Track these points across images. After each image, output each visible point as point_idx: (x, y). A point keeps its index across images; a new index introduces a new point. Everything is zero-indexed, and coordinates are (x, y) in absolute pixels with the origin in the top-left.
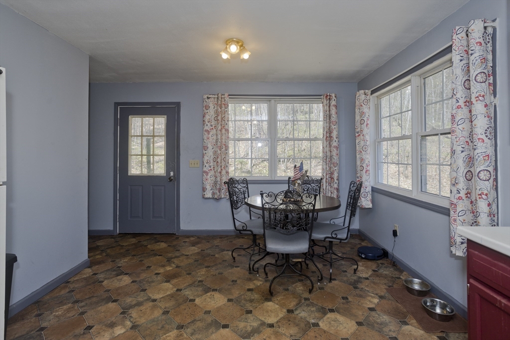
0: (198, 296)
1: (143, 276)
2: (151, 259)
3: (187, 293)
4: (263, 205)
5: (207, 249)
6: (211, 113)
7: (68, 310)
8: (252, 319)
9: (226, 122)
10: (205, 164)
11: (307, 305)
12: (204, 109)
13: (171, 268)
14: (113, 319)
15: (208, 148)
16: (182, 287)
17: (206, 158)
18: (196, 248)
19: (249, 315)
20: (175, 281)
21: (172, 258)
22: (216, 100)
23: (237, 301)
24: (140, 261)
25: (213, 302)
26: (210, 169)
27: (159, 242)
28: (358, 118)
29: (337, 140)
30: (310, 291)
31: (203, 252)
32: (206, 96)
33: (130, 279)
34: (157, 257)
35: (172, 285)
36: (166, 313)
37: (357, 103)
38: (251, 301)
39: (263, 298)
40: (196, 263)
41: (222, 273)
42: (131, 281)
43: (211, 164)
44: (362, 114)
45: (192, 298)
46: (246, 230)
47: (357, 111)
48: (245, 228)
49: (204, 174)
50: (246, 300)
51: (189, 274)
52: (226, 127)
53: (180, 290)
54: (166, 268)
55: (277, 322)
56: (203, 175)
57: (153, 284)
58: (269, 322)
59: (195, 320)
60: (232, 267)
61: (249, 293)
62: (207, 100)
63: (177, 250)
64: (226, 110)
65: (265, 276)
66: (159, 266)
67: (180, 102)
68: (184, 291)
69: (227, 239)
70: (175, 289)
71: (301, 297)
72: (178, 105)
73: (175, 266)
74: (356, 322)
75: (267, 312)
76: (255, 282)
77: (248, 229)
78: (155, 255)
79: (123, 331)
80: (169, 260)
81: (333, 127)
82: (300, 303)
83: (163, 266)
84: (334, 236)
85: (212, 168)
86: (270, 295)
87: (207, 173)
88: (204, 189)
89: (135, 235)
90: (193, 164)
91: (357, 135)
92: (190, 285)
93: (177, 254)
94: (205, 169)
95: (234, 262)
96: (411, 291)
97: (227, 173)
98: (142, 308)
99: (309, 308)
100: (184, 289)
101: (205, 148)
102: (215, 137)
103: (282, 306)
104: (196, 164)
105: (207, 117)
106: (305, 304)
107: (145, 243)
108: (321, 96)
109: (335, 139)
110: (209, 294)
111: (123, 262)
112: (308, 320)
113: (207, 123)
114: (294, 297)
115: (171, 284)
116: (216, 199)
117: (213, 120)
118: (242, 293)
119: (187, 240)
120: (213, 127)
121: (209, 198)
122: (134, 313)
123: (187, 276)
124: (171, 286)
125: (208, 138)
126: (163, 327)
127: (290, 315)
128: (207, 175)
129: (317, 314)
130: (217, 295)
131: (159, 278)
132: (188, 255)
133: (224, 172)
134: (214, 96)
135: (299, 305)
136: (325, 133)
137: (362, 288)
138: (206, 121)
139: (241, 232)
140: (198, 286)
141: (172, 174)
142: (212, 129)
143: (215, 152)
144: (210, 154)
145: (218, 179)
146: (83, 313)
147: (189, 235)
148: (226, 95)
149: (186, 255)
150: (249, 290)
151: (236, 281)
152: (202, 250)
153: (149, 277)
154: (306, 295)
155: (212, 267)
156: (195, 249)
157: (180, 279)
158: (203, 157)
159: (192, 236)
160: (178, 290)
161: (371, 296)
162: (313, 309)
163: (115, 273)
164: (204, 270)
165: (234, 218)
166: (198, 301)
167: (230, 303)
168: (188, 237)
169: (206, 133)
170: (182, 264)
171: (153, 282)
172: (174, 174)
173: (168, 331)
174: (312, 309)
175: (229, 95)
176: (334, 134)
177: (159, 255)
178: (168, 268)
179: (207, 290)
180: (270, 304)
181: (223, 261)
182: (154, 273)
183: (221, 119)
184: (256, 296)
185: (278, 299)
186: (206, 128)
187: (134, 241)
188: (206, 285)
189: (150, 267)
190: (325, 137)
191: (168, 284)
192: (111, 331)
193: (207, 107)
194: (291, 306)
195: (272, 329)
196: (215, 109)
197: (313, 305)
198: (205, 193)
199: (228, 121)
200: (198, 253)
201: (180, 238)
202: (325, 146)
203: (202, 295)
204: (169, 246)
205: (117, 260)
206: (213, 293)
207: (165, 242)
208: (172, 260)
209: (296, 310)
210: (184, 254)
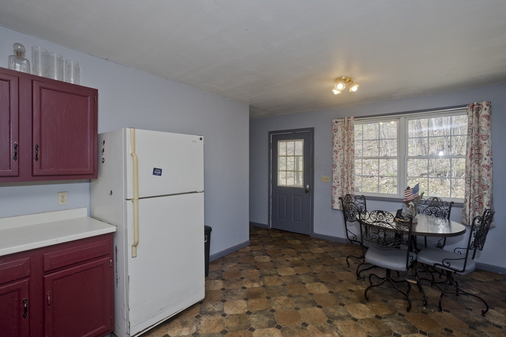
0: (309, 282)
1: (278, 259)
2: (287, 250)
3: (302, 278)
5: (330, 252)
6: (339, 134)
7: (235, 266)
8: (342, 310)
10: (334, 180)
11: (398, 319)
12: (333, 132)
13: (298, 259)
14: (255, 278)
15: (336, 166)
16: (300, 273)
17: (335, 175)
19: (341, 306)
20: (297, 268)
21: (301, 253)
22: (343, 123)
23: (337, 294)
24: (279, 249)
25: (318, 289)
26: (338, 184)
27: (296, 239)
29: (488, 158)
30: (408, 310)
32: (335, 120)
33: (270, 259)
34: (291, 249)
36: (284, 285)
38: (348, 298)
39: (359, 300)
40: (317, 260)
41: (334, 273)
43: (339, 180)
45: (304, 282)
46: (355, 241)
48: (355, 239)
50: (343, 296)
51: (309, 266)
52: (352, 147)
53: (299, 275)
55: (362, 320)
56: (332, 190)
57: (283, 266)
58: (355, 317)
59: (301, 296)
60: (345, 270)
61: (349, 293)
62: (335, 124)
63: (307, 248)
64: (352, 131)
66: (290, 256)
67: (313, 128)
71: (397, 311)
72: (312, 129)
73: (301, 259)
75: (357, 310)
76: (358, 286)
78: (291, 248)
79: (258, 286)
80: (299, 254)
81: (483, 142)
82: (391, 315)
83: (293, 256)
84: (445, 264)
85: (340, 184)
86: (365, 299)
87: (335, 188)
88: (333, 202)
89: (281, 231)
90: (324, 179)
92: (306, 274)
93: (306, 250)
94: (334, 184)
97: (353, 188)
98: (272, 278)
99: (399, 322)
101: (334, 166)
102: (342, 156)
103: (373, 310)
104: (326, 179)
105: (336, 139)
106: (397, 318)
107: (286, 238)
108: (465, 106)
109: (485, 156)
110: (317, 283)
111: (269, 248)
112: (392, 329)
113: (335, 144)
114: (389, 309)
117: (341, 141)
118: (343, 291)
119: (317, 242)
120: (341, 148)
121: (337, 210)
122: (266, 279)
124: (293, 270)
125: (337, 158)
126: (279, 292)
127: (377, 319)
128: (336, 190)
129: (404, 329)
130: (323, 286)
131: (288, 263)
133: (350, 188)
134: (341, 120)
135: (390, 316)
136: (469, 149)
138: (335, 142)
139: (353, 242)
140: (312, 276)
141: (308, 186)
143: (342, 170)
144: (338, 170)
145: (345, 194)
146: (241, 270)
147: (320, 238)
148: (352, 118)
149: (312, 253)
150: (350, 290)
151: (342, 281)
152: (326, 252)
153: (281, 261)
154: (404, 312)
155: (329, 266)
156: (321, 250)
157: (301, 268)
158: (332, 174)
159: (323, 240)
160: (297, 274)
163: (262, 253)
164: (322, 266)
165: (347, 230)
166: (307, 285)
167: (329, 294)
168: (319, 240)
169: (335, 153)
170: (306, 259)
171: (283, 265)
172: (310, 187)
173: (282, 295)
174: (402, 324)
175: (355, 118)
176: (485, 150)
178: (296, 259)
179: (317, 280)
180: (363, 306)
181: (340, 264)
182: (286, 260)
183: (347, 140)
184: (354, 296)
185: (373, 305)
186: (335, 148)
187: (279, 235)
188: (317, 277)
189: (285, 255)
192: (252, 284)
193: (336, 130)
194: (383, 313)
195: (354, 322)
196: (343, 131)
197: (405, 321)
198: (334, 204)
199: (353, 142)
200: (322, 254)
201: (312, 239)
202: (468, 165)
203: (312, 282)
204: (302, 243)
205: (266, 246)
206: (320, 284)
207: (300, 240)
209: (385, 318)
210: (310, 252)
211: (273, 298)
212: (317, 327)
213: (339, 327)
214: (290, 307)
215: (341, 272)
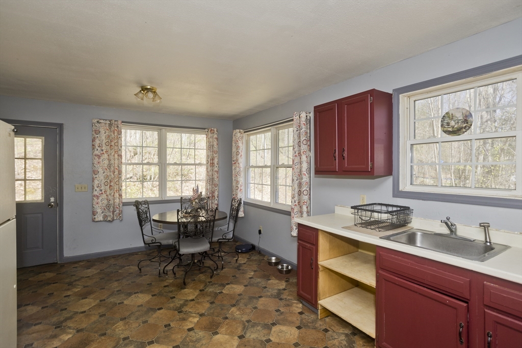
0: (125, 299)
1: (51, 301)
2: (46, 288)
3: (112, 300)
4: (178, 220)
5: (106, 269)
6: (103, 136)
8: (177, 300)
9: (120, 148)
10: (96, 188)
12: (94, 133)
13: (79, 289)
15: (98, 172)
16: (103, 298)
17: (96, 182)
18: (94, 270)
19: (174, 299)
20: (92, 296)
21: (72, 282)
22: (107, 125)
23: (160, 294)
25: (140, 300)
26: (101, 192)
27: (40, 273)
28: (234, 150)
30: (211, 277)
31: (103, 271)
32: (96, 120)
34: (52, 285)
35: (92, 299)
36: (102, 315)
37: (234, 138)
38: (171, 292)
39: (179, 288)
40: (102, 280)
41: (135, 282)
42: (40, 308)
43: (102, 188)
44: (238, 147)
45: (119, 302)
46: (155, 243)
47: (234, 145)
48: (154, 241)
49: (95, 198)
50: (166, 292)
52: (119, 153)
53: (104, 300)
54: (73, 290)
55: (196, 297)
56: (93, 199)
57: (69, 304)
58: (190, 299)
59: (133, 312)
60: (141, 276)
61: (166, 288)
62: (96, 125)
63: (72, 276)
64: (119, 136)
65: (173, 276)
66: (62, 290)
67: (63, 124)
68: (108, 300)
69: (122, 258)
70: (98, 301)
71: (206, 282)
72: (60, 126)
73: (82, 287)
74: (244, 286)
75: (186, 294)
76: (167, 281)
77: (156, 241)
78: (49, 284)
79: (70, 336)
80: (70, 284)
81: (215, 155)
83: (68, 290)
84: (224, 238)
85: (103, 192)
86: (184, 285)
87: (98, 197)
88: (94, 213)
90: (80, 188)
91: (233, 162)
92: (111, 295)
93: (75, 278)
94: (95, 193)
95: (140, 272)
96: (270, 263)
97: (120, 195)
98: (75, 319)
99: (213, 286)
100: (107, 298)
101: (95, 172)
102: (106, 162)
103: (195, 289)
104: (83, 188)
105: (97, 142)
106: (210, 285)
108: (205, 129)
109: (216, 165)
110: (133, 296)
112: (215, 292)
113: (97, 147)
114: (201, 283)
115: (90, 299)
116: (109, 221)
117: (104, 145)
118: (161, 289)
119: (76, 265)
121: (100, 221)
122: (69, 324)
123: (102, 290)
125: (99, 163)
127: (203, 292)
128: (98, 199)
129: (220, 288)
130: (140, 295)
131: (73, 298)
132: (89, 277)
133: (117, 195)
134: (105, 122)
135: (206, 286)
136: (209, 160)
137: (243, 269)
138: (96, 145)
139: (150, 245)
140: (119, 294)
141: (52, 199)
142: (103, 153)
143: (107, 177)
144: (100, 178)
145: (112, 202)
148: (119, 122)
149: (87, 277)
150: (165, 286)
151: (151, 284)
152: (101, 270)
153: (59, 301)
154: (209, 280)
155: (122, 279)
157: (97, 294)
158: (93, 181)
159: (80, 261)
160: (101, 301)
161: (249, 272)
162: (216, 286)
164: (116, 283)
165: (143, 234)
166: (125, 302)
167: (154, 297)
168: (76, 263)
169: (96, 158)
170: (88, 284)
171: (68, 302)
172: (56, 200)
175: (123, 122)
176: (216, 161)
177: (54, 283)
178: (76, 290)
179: (130, 294)
180: (186, 290)
181: (129, 274)
182: (63, 297)
183: (114, 144)
184: (173, 288)
185: (190, 286)
186: (96, 152)
188: (126, 292)
189: (53, 293)
190: (209, 163)
191: (87, 299)
193: (98, 132)
194: (202, 287)
195: (194, 302)
196: (107, 134)
197: (215, 284)
198: (96, 217)
199: (121, 147)
200: (99, 273)
201: (66, 265)
202: (209, 170)
203: (127, 298)
204: (57, 274)
206: (136, 295)
207: (50, 272)
208: (74, 283)
209: (205, 289)
210: (83, 277)
211: (108, 332)
212: (178, 320)
213: (190, 310)
214: (138, 325)
215: (141, 279)
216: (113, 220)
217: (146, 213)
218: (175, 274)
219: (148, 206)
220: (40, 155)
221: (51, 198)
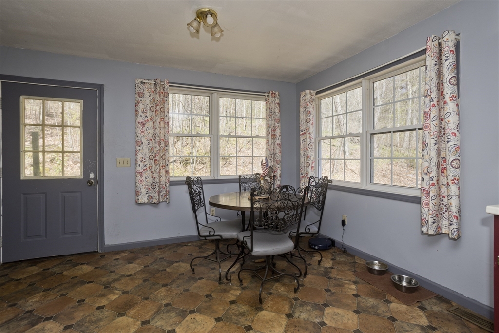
0: (177, 324)
1: (79, 315)
2: (79, 289)
3: (159, 323)
4: (252, 205)
5: (151, 264)
6: (147, 100)
9: (166, 113)
10: (139, 163)
11: (300, 305)
12: (137, 96)
13: (117, 296)
15: (142, 143)
16: (147, 317)
17: (140, 156)
18: (136, 265)
20: (132, 312)
21: (110, 283)
22: (152, 86)
23: (227, 318)
24: (62, 295)
25: (199, 327)
26: (145, 168)
27: (77, 265)
28: (302, 116)
29: (280, 138)
30: (296, 291)
31: (147, 268)
32: (140, 80)
33: (58, 324)
34: (87, 285)
35: (131, 317)
37: (302, 102)
38: (243, 314)
39: (253, 308)
40: (146, 283)
41: (188, 290)
42: (62, 327)
43: (146, 163)
44: (308, 113)
45: (169, 329)
46: (213, 236)
47: (302, 110)
48: (212, 233)
49: (138, 175)
50: (236, 315)
51: (147, 299)
52: (166, 119)
53: (147, 322)
54: (109, 297)
55: (285, 331)
56: (136, 176)
57: (102, 323)
60: (195, 280)
61: (234, 306)
62: (140, 86)
63: (111, 272)
64: (165, 99)
65: (239, 284)
66: (96, 296)
67: (103, 85)
68: (154, 322)
69: (169, 249)
70: (140, 323)
71: (290, 298)
72: (101, 87)
73: (121, 292)
74: (353, 311)
75: (267, 323)
76: (231, 292)
77: (216, 234)
78: (83, 283)
80: (107, 286)
81: (277, 125)
82: (292, 305)
83: (103, 295)
84: (307, 231)
85: (147, 167)
86: (258, 304)
87: (142, 174)
88: (137, 193)
89: (34, 262)
90: (122, 163)
91: (301, 133)
92: (157, 313)
93: (114, 276)
94: (139, 169)
95: (194, 273)
97: (167, 172)
99: (305, 308)
100: (152, 319)
101: (139, 143)
102: (151, 131)
103: (277, 312)
104: (125, 163)
105: (141, 107)
106: (298, 305)
107: (56, 270)
108: (264, 93)
109: (278, 136)
110: (188, 318)
111: (33, 302)
113: (141, 113)
114: (283, 300)
115: (128, 317)
116: (155, 203)
117: (149, 111)
118: (226, 308)
119: (118, 257)
120: (149, 119)
121: (145, 204)
123: (146, 301)
124: (131, 320)
125: (142, 132)
127: (292, 320)
128: (142, 176)
129: (317, 313)
130: (199, 317)
131: (106, 313)
132: (130, 276)
133: (163, 172)
134: (149, 82)
135: (292, 307)
136: (270, 130)
137: (335, 278)
138: (140, 111)
139: (207, 238)
140: (168, 311)
141: (92, 176)
142: (148, 121)
143: (152, 149)
144: (144, 151)
145: (157, 180)
147: (117, 250)
148: (166, 82)
150: (232, 302)
151: (210, 295)
152: (145, 267)
153: (89, 316)
154: (292, 295)
155: (171, 284)
156: (134, 268)
157: (138, 308)
158: (136, 155)
159: (123, 251)
160: (144, 323)
161: (347, 283)
162: (309, 308)
163: (26, 322)
164: (163, 289)
165: (197, 223)
166: (179, 331)
167: (220, 324)
168: (117, 253)
169: (140, 126)
170: (129, 288)
171: (100, 320)
172: (96, 176)
175: (169, 83)
176: (278, 131)
177: (88, 283)
178: (113, 297)
179: (183, 314)
180: (264, 313)
181: (180, 275)
182: (95, 308)
183: (160, 109)
184: (243, 307)
185: (269, 305)
186: (140, 119)
187: (35, 269)
188: (177, 308)
189: (84, 300)
190: (270, 135)
191: (124, 318)
193: (141, 95)
194: (286, 308)
196: (152, 97)
197: (307, 304)
198: (139, 198)
199: (168, 112)
200: (142, 271)
201: (106, 256)
202: (270, 143)
203: (180, 322)
204: (95, 268)
205: (20, 303)
206: (193, 316)
207: (88, 264)
208: (112, 285)
209: (293, 313)
210: (124, 276)
215: (195, 285)
216: (159, 202)
217: (200, 195)
218: (241, 281)
219: (202, 185)
220: (78, 123)
221: (90, 174)
